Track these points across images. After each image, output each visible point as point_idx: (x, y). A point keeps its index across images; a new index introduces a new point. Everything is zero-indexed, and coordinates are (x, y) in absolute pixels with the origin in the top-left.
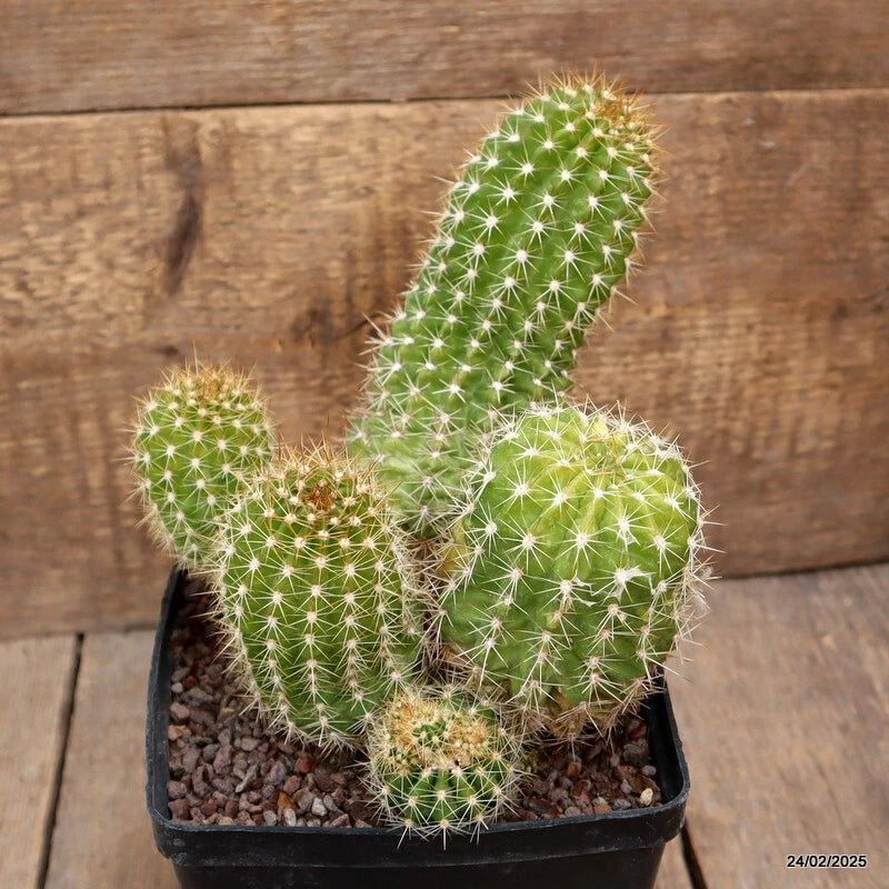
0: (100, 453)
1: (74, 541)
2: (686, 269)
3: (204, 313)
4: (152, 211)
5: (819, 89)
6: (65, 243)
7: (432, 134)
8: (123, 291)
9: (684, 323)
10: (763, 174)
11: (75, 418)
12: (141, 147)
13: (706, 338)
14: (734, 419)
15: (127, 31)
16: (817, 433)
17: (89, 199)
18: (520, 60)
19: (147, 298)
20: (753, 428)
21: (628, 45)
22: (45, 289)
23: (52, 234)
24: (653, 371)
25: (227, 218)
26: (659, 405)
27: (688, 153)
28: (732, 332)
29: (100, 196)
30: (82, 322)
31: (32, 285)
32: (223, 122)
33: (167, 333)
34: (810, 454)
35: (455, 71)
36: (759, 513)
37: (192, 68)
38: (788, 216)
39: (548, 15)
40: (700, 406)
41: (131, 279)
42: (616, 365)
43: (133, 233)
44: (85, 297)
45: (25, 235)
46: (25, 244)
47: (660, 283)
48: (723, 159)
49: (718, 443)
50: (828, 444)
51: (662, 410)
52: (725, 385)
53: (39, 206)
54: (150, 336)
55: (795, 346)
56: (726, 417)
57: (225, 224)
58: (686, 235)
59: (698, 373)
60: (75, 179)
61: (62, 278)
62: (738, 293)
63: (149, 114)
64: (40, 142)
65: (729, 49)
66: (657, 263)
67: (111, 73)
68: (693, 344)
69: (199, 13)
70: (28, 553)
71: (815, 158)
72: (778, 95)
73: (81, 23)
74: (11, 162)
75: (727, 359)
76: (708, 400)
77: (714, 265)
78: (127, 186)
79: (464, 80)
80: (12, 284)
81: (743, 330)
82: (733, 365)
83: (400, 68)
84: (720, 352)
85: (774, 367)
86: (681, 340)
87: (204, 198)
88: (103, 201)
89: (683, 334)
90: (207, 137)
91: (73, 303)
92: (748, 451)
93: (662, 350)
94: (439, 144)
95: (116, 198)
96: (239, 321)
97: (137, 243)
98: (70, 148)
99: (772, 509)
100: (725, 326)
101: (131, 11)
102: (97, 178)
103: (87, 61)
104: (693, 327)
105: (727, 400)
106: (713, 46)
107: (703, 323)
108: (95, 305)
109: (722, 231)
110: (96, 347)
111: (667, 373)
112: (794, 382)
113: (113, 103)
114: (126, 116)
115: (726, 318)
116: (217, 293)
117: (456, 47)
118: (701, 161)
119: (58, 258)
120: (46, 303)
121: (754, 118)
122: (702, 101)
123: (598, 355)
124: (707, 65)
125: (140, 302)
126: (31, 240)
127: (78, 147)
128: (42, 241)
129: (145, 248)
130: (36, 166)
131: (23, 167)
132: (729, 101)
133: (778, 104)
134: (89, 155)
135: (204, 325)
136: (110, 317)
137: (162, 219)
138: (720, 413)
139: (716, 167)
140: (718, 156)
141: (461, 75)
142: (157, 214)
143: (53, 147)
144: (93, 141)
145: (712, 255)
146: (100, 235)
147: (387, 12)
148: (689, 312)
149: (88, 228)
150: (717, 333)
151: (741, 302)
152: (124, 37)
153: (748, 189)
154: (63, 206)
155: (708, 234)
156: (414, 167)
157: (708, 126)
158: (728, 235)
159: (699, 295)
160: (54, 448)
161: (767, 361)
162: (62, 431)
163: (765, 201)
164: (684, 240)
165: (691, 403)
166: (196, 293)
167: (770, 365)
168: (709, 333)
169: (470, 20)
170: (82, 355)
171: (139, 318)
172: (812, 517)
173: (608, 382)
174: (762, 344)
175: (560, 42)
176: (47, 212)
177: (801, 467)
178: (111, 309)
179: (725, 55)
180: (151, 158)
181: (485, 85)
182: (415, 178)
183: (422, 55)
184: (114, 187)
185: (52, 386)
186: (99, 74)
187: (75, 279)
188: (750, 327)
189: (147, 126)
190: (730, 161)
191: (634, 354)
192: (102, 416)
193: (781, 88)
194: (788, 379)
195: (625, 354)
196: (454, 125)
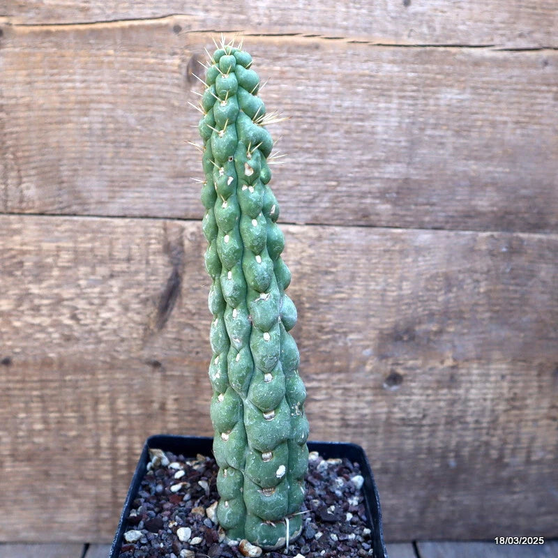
0: (109, 425)
1: (88, 481)
2: (466, 338)
3: (178, 343)
4: (153, 278)
5: (545, 233)
6: (102, 293)
7: (319, 244)
8: (132, 325)
9: (463, 371)
10: (512, 282)
11: (97, 402)
12: (151, 239)
13: (476, 382)
14: (493, 436)
15: (148, 171)
16: (543, 448)
17: (117, 268)
18: (371, 204)
19: (145, 330)
20: (505, 442)
21: (434, 200)
22: (87, 320)
23: (95, 287)
24: (444, 400)
25: (196, 286)
26: (447, 423)
27: (468, 266)
28: (493, 379)
29: (124, 266)
30: (106, 342)
31: (81, 317)
32: (198, 228)
33: (155, 353)
34: (539, 462)
35: (334, 208)
36: (507, 499)
37: (183, 195)
38: (527, 309)
39: (388, 179)
40: (472, 426)
41: (137, 318)
42: (421, 395)
43: (140, 291)
44: (110, 326)
45: (79, 286)
46: (78, 291)
47: (449, 345)
48: (489, 271)
49: (483, 449)
50: (550, 456)
51: (449, 427)
52: (487, 413)
53: (88, 269)
54: (146, 354)
55: (530, 391)
56: (488, 434)
57: (195, 289)
58: (466, 316)
59: (472, 404)
60: (110, 255)
61: (98, 314)
62: (496, 355)
63: (157, 221)
64: (93, 231)
65: (492, 205)
66: (449, 333)
67: (137, 195)
68: (469, 385)
69: (190, 163)
70: (61, 487)
71: (543, 274)
72: (521, 235)
73: (123, 165)
74: (76, 242)
75: (489, 396)
76: (477, 422)
77: (483, 336)
78: (140, 261)
79: (338, 214)
80: (68, 315)
81: (499, 378)
82: (492, 400)
83: (302, 204)
84: (485, 391)
85: (517, 404)
86: (461, 382)
87: (184, 272)
88: (126, 270)
89: (463, 378)
90: (189, 237)
91: (102, 330)
92: (501, 457)
93: (449, 387)
94: (322, 250)
95: (133, 268)
96: (199, 350)
97: (143, 296)
98: (110, 236)
99: (515, 497)
100: (488, 375)
101: (151, 160)
102: (124, 255)
103: (124, 187)
104: (469, 374)
105: (488, 423)
106: (483, 203)
107: (475, 372)
108: (115, 332)
109: (487, 315)
110: (113, 358)
111: (452, 403)
112: (529, 413)
113: (136, 213)
114: (143, 221)
115: (489, 369)
116: (187, 331)
117: (335, 194)
118: (476, 272)
119: (96, 301)
120: (87, 328)
121: (506, 247)
122: (477, 235)
123: (411, 388)
124: (480, 214)
125: (141, 331)
126: (81, 289)
127: (114, 236)
128: (89, 290)
129: (147, 299)
130: (89, 245)
131: (83, 245)
132: (492, 236)
133: (521, 240)
134: (120, 241)
135: (177, 350)
136: (123, 340)
137: (159, 284)
138: (484, 431)
139: (484, 276)
140: (485, 269)
141: (337, 211)
142: (156, 280)
143: (100, 235)
144: (123, 234)
145: (480, 330)
146: (122, 290)
147: (296, 171)
148: (466, 364)
149: (115, 284)
150: (484, 378)
151: (498, 360)
152: (146, 174)
153: (503, 291)
154: (102, 271)
155: (478, 316)
156: (307, 263)
157: (480, 250)
158: (491, 318)
159: (473, 354)
160: (82, 420)
161: (513, 399)
162: (88, 408)
163: (514, 299)
164: (464, 319)
165: (467, 423)
166: (175, 330)
167: (514, 402)
168: (478, 378)
169: (343, 179)
170: (104, 362)
171: (139, 342)
172: (540, 505)
173: (417, 406)
174: (510, 388)
175: (395, 195)
176: (93, 273)
177: (534, 470)
178: (124, 335)
179: (490, 209)
180: (155, 246)
181: (351, 218)
182: (307, 270)
183: (315, 197)
184: (132, 262)
185: (85, 380)
186: (131, 195)
187: (105, 315)
188: (503, 377)
189: (155, 227)
190: (493, 272)
191: (432, 388)
192: (112, 402)
193: (523, 231)
194: (527, 412)
195: (427, 388)
196: (332, 240)
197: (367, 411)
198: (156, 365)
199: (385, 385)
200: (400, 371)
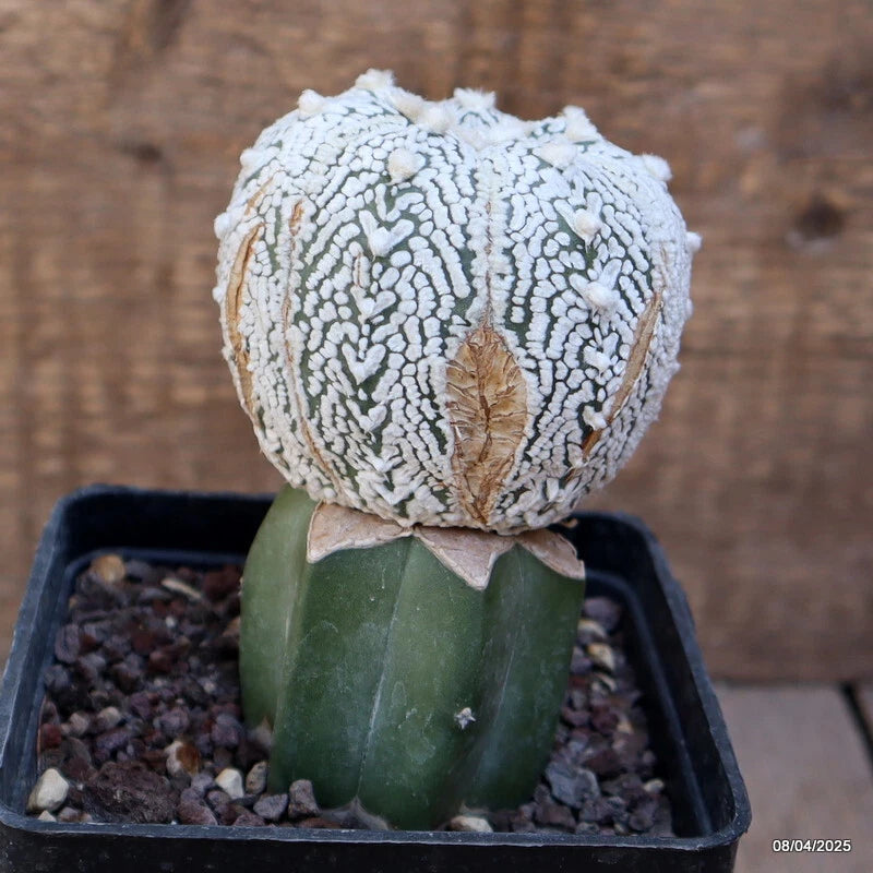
197: (739, 310)
198: (148, 154)
199: (794, 237)
200: (838, 197)
